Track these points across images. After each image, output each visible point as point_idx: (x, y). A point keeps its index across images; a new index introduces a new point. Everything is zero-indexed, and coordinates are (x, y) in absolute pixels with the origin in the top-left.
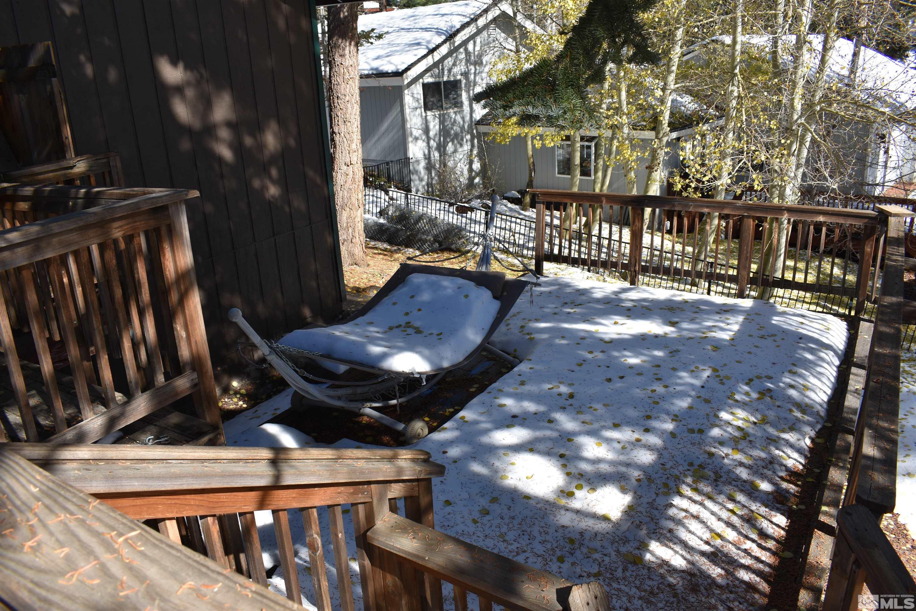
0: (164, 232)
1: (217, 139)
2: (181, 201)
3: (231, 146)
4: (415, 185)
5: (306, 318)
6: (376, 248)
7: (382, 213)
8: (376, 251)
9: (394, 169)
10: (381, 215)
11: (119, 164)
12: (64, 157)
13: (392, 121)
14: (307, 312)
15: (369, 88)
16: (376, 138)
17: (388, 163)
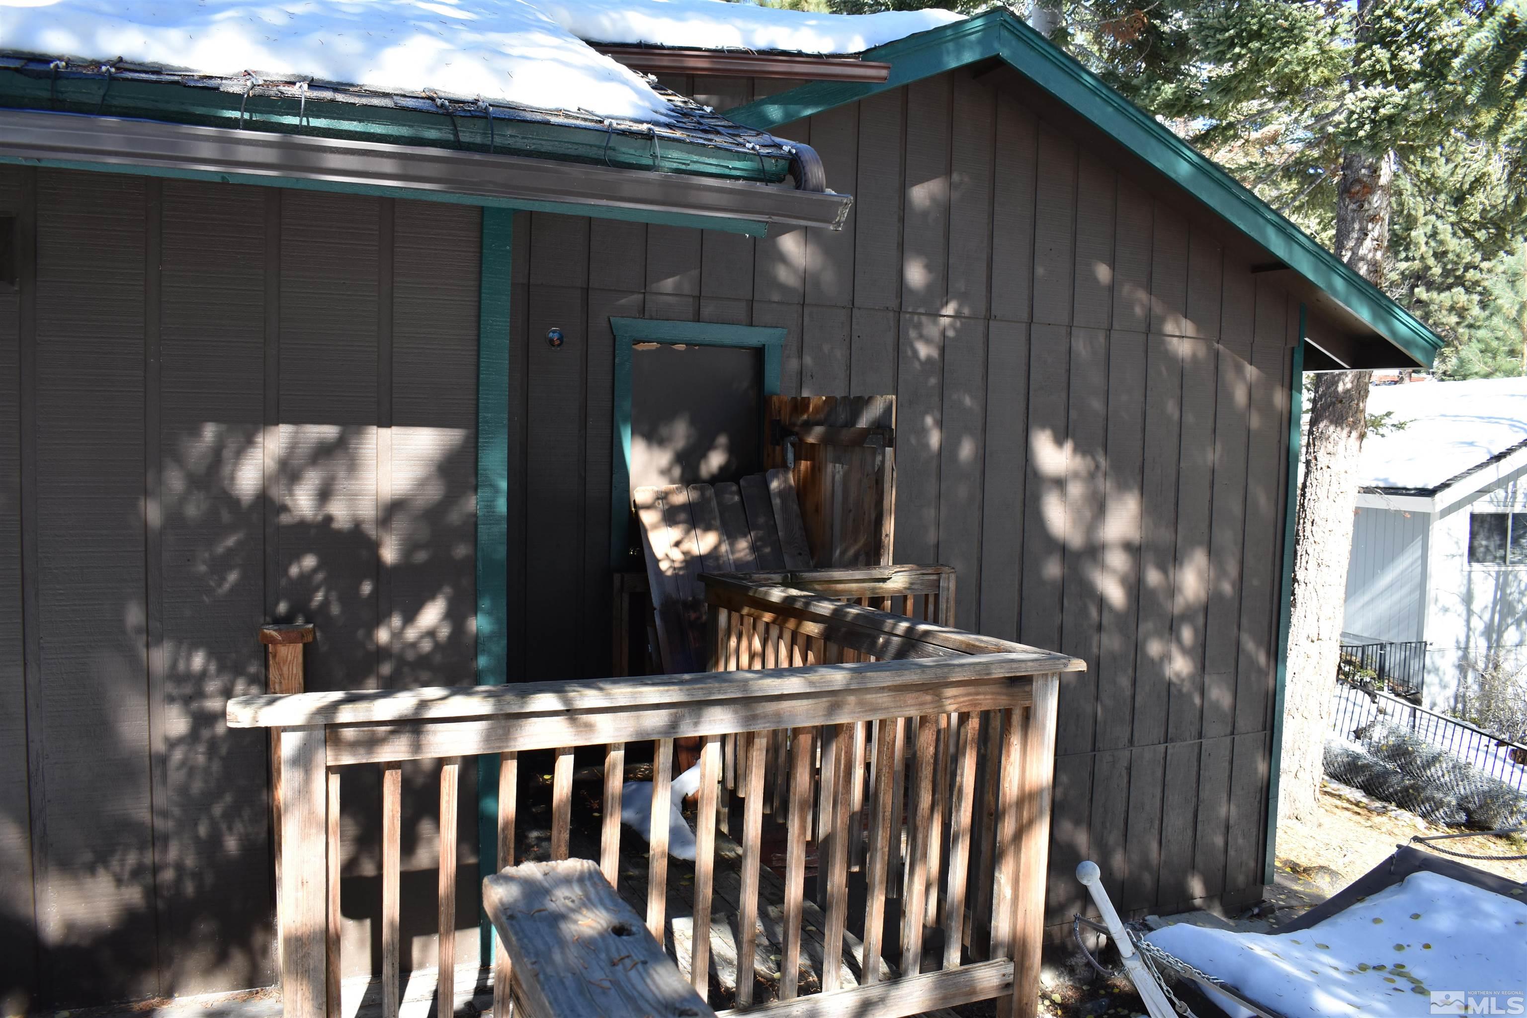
0: (1017, 718)
1: (1103, 567)
2: (1053, 675)
3: (1124, 581)
4: (1429, 693)
5: (1193, 898)
6: (1340, 797)
7: (1359, 734)
8: (1338, 803)
9: (1393, 659)
10: (1358, 737)
11: (952, 585)
12: (877, 563)
13: (1402, 572)
14: (1197, 888)
15: (1368, 510)
16: (1366, 598)
17: (1382, 646)
